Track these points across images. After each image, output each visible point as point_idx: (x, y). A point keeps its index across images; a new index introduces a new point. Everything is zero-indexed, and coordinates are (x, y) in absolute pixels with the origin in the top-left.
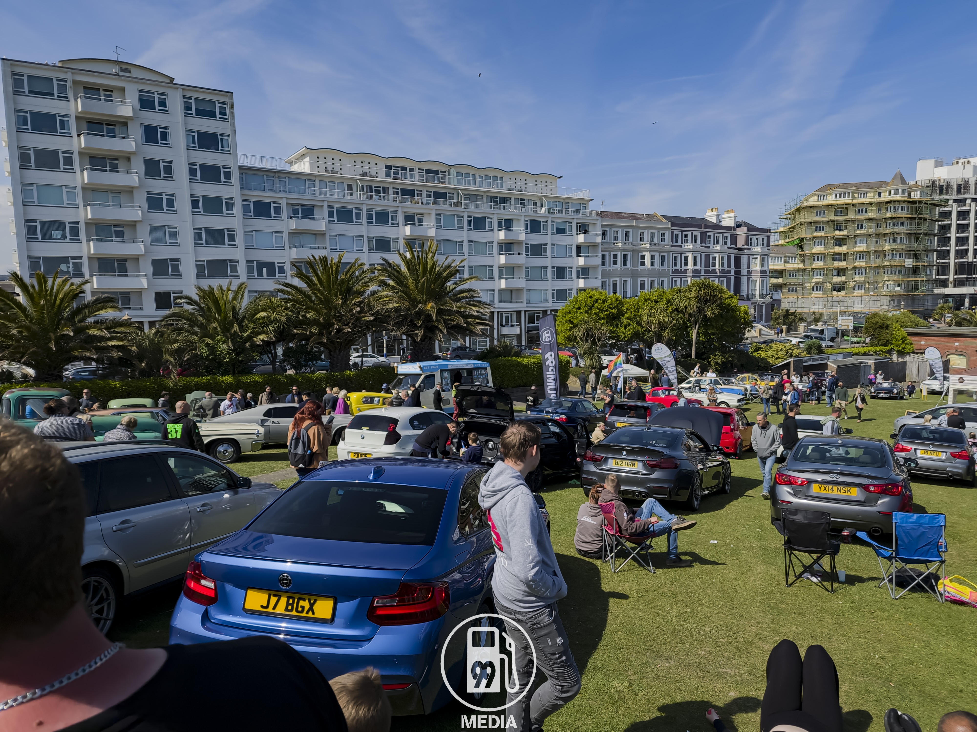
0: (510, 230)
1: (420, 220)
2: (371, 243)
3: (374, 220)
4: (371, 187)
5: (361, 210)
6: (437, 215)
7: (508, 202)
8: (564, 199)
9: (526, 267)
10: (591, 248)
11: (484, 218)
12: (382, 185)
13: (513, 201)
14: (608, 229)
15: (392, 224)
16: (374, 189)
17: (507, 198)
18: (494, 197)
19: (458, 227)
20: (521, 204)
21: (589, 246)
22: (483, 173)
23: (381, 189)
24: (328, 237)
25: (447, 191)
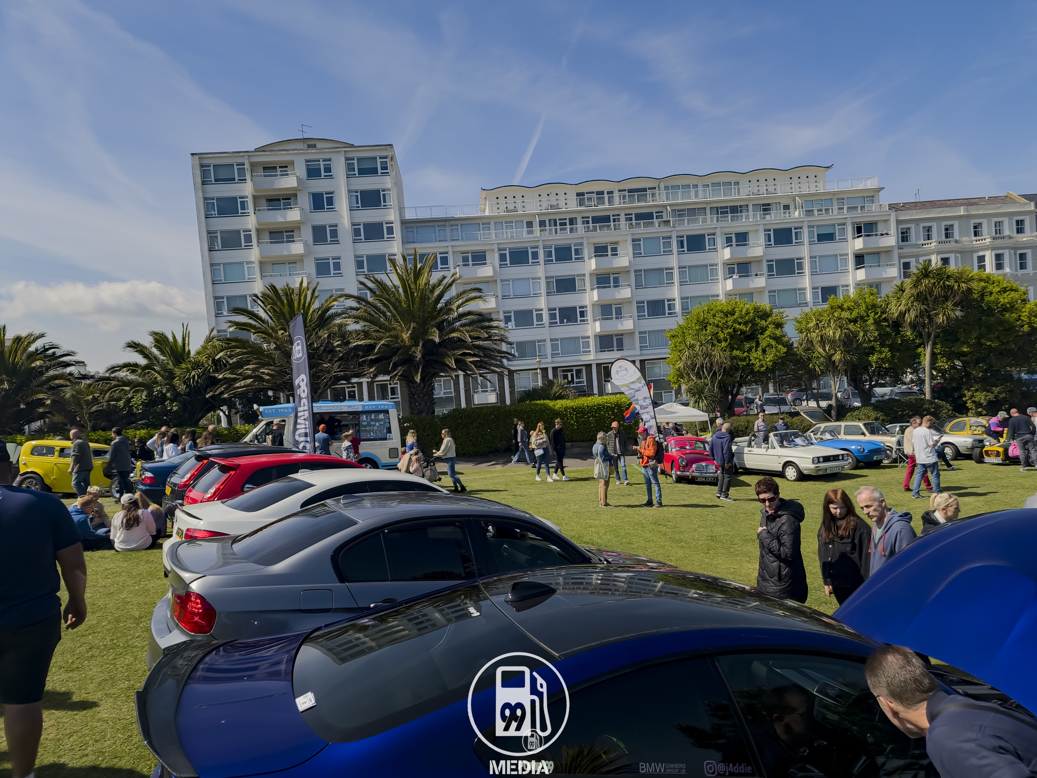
0: (745, 245)
1: (614, 250)
2: (551, 284)
3: (554, 258)
4: (555, 221)
5: (537, 248)
6: (633, 240)
7: (744, 211)
8: (834, 194)
9: (770, 292)
10: (882, 256)
11: (703, 236)
12: (568, 216)
13: (750, 208)
14: (913, 226)
15: (576, 259)
16: (558, 222)
17: (741, 206)
18: (721, 208)
19: (664, 252)
20: (764, 210)
21: (878, 253)
22: (708, 181)
23: (568, 221)
24: (499, 282)
25: (654, 210)
